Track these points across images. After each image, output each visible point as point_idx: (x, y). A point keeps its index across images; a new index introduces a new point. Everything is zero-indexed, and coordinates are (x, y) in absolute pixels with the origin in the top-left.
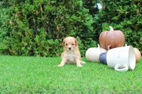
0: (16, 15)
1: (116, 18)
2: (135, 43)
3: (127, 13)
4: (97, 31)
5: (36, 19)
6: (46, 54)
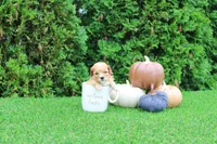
1: (120, 35)
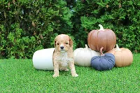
3: (108, 6)
4: (74, 26)
5: (8, 13)
6: (21, 54)
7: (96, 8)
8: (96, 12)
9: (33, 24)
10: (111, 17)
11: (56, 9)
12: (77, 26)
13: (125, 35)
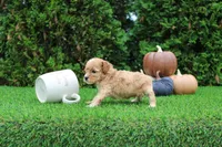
0: (17, 28)
2: (186, 69)
3: (174, 27)
4: (131, 53)
5: (48, 34)
7: (160, 30)
8: (159, 34)
9: (78, 47)
10: (178, 41)
11: (108, 30)
12: (135, 54)
13: (195, 64)
